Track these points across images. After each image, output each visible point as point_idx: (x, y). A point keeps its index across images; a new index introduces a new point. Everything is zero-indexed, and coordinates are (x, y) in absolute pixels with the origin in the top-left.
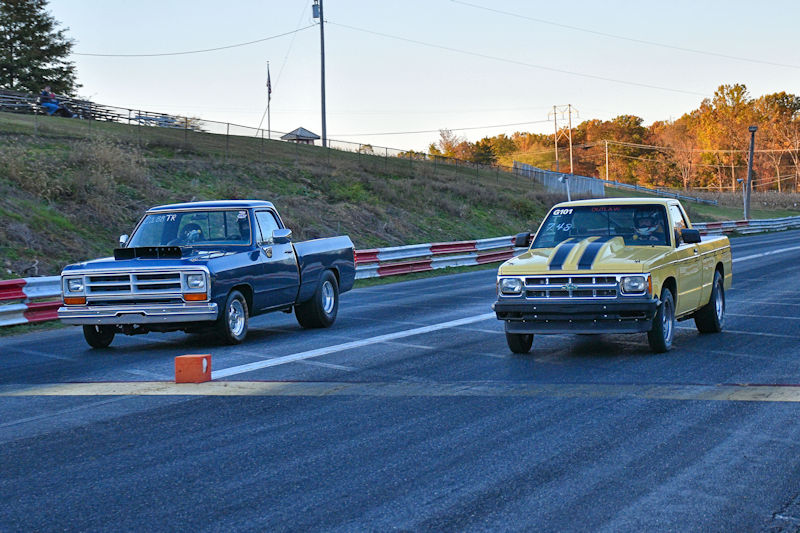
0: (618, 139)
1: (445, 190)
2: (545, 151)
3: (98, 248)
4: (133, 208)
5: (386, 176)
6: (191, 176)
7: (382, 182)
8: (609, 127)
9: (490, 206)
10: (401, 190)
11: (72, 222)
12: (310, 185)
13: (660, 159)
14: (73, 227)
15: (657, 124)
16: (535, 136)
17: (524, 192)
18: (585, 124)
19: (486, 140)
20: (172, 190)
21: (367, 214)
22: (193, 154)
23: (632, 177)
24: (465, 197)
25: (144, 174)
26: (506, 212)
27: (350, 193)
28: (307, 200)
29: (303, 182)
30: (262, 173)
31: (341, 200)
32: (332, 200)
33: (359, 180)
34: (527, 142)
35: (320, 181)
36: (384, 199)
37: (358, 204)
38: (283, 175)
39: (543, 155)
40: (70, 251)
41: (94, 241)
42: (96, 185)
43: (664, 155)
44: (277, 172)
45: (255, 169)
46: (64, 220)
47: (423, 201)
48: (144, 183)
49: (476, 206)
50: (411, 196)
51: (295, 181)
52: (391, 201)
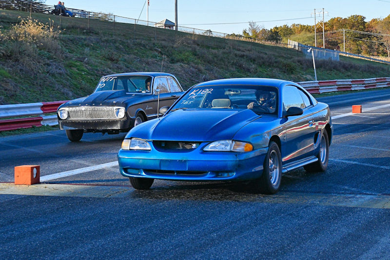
0: (351, 28)
1: (242, 56)
2: (309, 35)
3: (24, 88)
4: (48, 65)
5: (208, 47)
6: (88, 46)
7: (205, 51)
8: (346, 22)
9: (269, 66)
10: (216, 56)
11: (10, 73)
12: (160, 52)
13: (374, 40)
14: (10, 75)
15: (374, 20)
16: (304, 26)
17: (292, 58)
18: (333, 20)
19: (276, 28)
20: (75, 53)
21: (194, 70)
22: (93, 33)
23: (358, 50)
24: (254, 60)
25: (57, 44)
26: (278, 69)
27: (183, 57)
28: (158, 61)
29: (156, 51)
30: (131, 45)
31: (178, 61)
32: (173, 61)
33: (190, 49)
34: (299, 29)
35: (166, 50)
36: (205, 61)
37: (188, 64)
38: (144, 46)
39: (308, 37)
40: (6, 90)
41: (22, 84)
42: (26, 50)
43: (377, 38)
44: (140, 44)
45: (127, 43)
46: (4, 72)
47: (229, 62)
48: (56, 50)
49: (261, 66)
50: (221, 60)
51: (151, 50)
52: (208, 62)
